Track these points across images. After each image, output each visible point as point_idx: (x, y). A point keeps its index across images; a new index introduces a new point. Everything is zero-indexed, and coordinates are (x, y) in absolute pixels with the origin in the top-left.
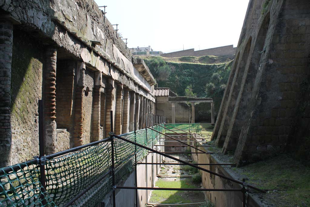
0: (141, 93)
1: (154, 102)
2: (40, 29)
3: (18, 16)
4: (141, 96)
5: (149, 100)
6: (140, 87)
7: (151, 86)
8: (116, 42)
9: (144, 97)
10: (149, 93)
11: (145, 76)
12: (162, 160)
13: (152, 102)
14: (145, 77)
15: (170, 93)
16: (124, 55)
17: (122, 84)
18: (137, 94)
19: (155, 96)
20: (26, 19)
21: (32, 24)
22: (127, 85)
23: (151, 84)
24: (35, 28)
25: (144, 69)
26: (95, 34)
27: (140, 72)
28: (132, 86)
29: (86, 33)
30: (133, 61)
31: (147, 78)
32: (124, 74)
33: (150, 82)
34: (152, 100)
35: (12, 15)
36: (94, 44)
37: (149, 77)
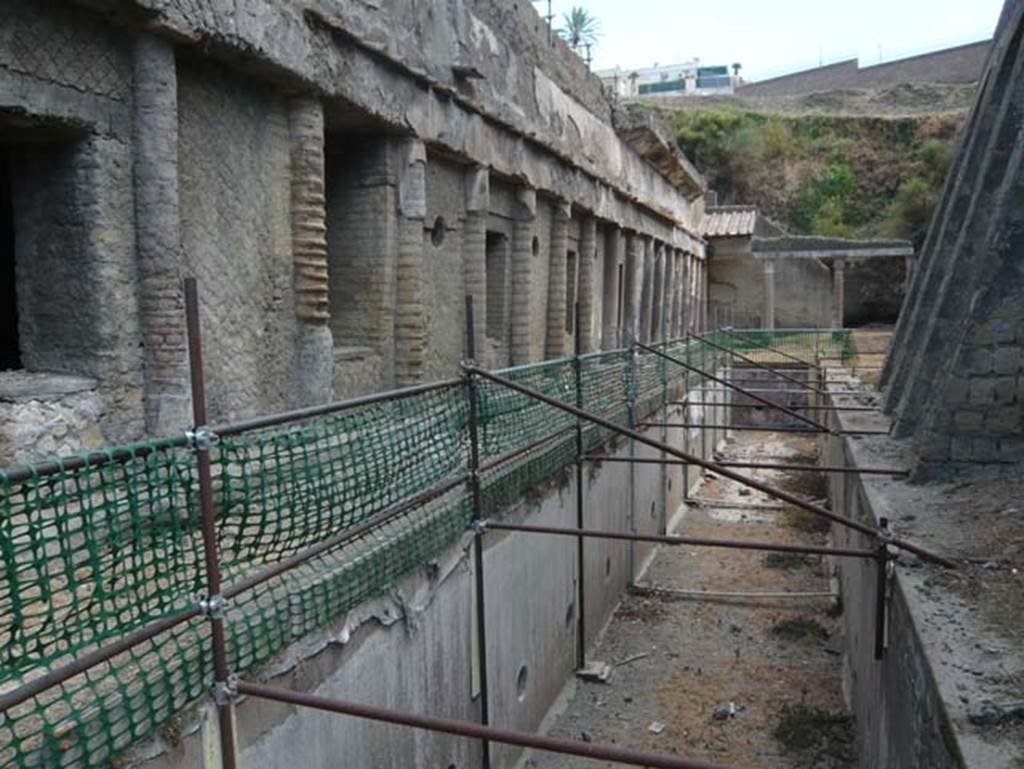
0: (647, 227)
1: (698, 259)
2: (257, 48)
3: (186, 18)
4: (646, 238)
5: (678, 251)
6: (642, 209)
7: (691, 201)
8: (546, 62)
9: (658, 243)
10: (678, 228)
11: (665, 168)
12: (714, 450)
13: (693, 256)
14: (665, 172)
15: (761, 226)
16: (577, 100)
17: (566, 203)
18: (629, 233)
19: (706, 237)
20: (211, 22)
21: (230, 36)
22: (587, 204)
23: (691, 197)
24: (243, 48)
25: (658, 145)
26: (464, 41)
27: (642, 158)
28: (606, 207)
29: (430, 39)
30: (613, 121)
31: (672, 175)
32: (574, 169)
33: (687, 190)
34: (692, 252)
35: (166, 18)
36: (460, 75)
37: (680, 174)
